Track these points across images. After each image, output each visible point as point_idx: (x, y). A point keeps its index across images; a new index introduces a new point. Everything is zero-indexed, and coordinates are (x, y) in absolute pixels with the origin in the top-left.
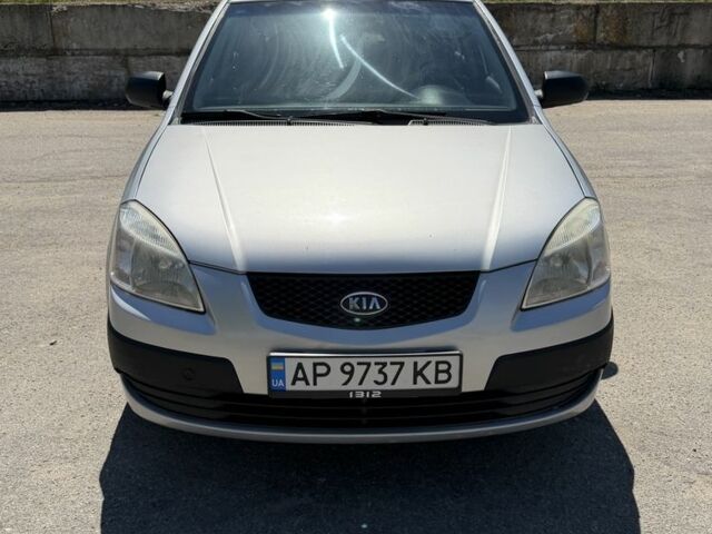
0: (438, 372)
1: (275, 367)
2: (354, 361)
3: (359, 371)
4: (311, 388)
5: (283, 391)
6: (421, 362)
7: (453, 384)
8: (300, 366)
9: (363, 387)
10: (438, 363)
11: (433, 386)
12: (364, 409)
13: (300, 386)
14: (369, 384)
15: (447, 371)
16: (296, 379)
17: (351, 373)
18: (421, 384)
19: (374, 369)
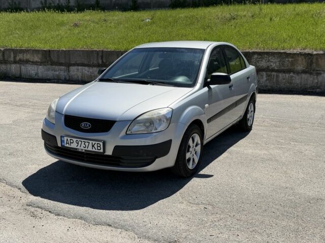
0: (98, 146)
1: (63, 139)
2: (79, 140)
3: (80, 143)
4: (70, 146)
5: (64, 146)
6: (94, 142)
7: (102, 151)
8: (67, 140)
9: (81, 148)
10: (97, 144)
11: (97, 151)
12: (85, 156)
13: (67, 145)
14: (82, 148)
15: (100, 147)
16: (67, 143)
17: (78, 143)
18: (94, 150)
19: (83, 143)
